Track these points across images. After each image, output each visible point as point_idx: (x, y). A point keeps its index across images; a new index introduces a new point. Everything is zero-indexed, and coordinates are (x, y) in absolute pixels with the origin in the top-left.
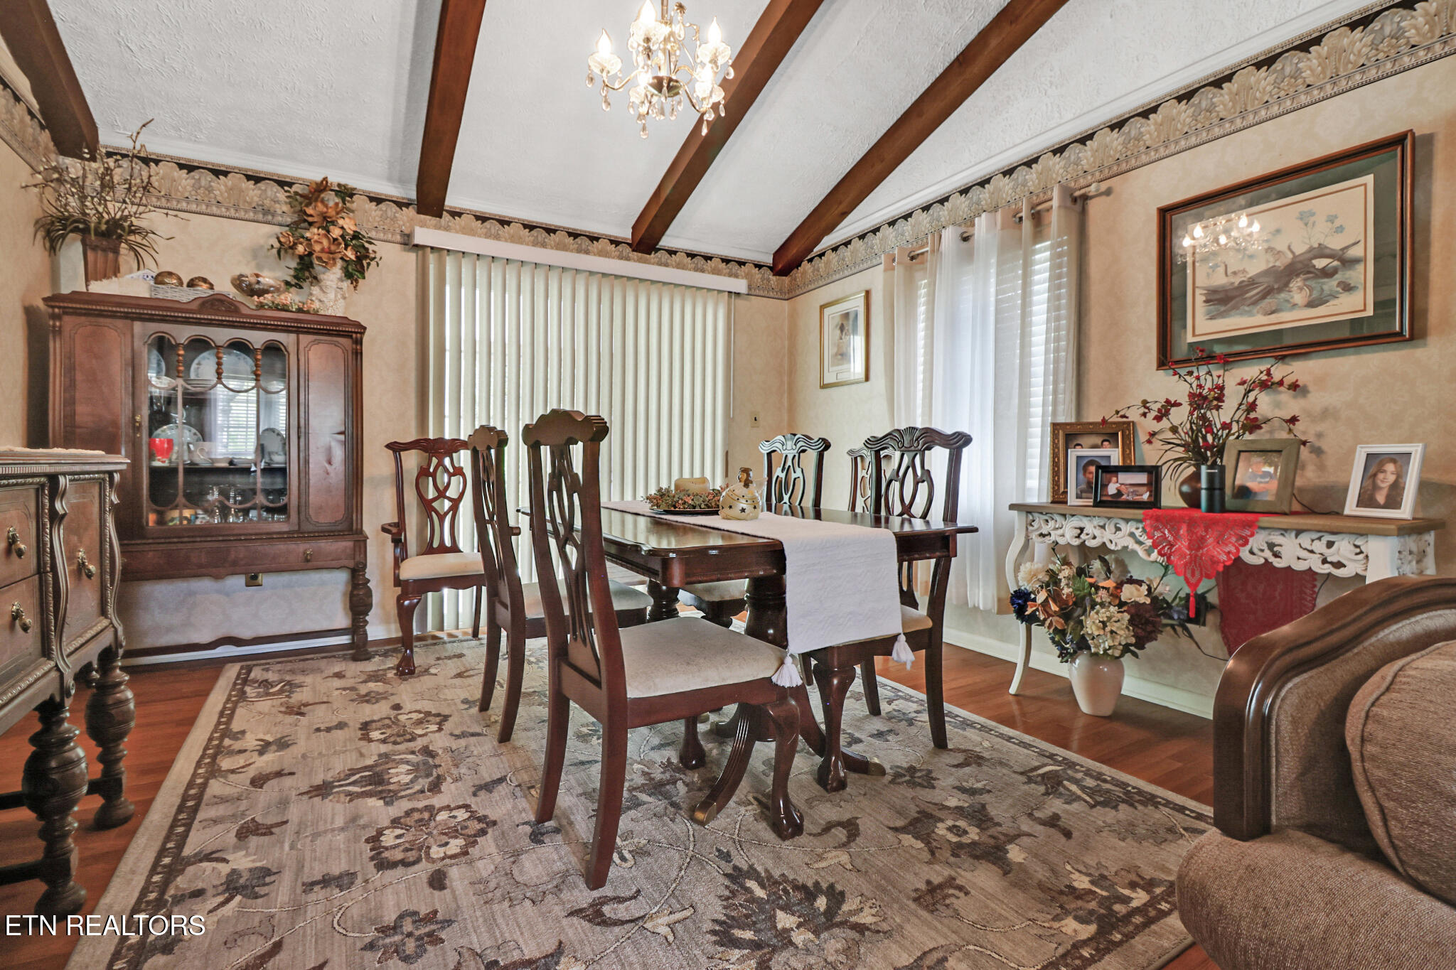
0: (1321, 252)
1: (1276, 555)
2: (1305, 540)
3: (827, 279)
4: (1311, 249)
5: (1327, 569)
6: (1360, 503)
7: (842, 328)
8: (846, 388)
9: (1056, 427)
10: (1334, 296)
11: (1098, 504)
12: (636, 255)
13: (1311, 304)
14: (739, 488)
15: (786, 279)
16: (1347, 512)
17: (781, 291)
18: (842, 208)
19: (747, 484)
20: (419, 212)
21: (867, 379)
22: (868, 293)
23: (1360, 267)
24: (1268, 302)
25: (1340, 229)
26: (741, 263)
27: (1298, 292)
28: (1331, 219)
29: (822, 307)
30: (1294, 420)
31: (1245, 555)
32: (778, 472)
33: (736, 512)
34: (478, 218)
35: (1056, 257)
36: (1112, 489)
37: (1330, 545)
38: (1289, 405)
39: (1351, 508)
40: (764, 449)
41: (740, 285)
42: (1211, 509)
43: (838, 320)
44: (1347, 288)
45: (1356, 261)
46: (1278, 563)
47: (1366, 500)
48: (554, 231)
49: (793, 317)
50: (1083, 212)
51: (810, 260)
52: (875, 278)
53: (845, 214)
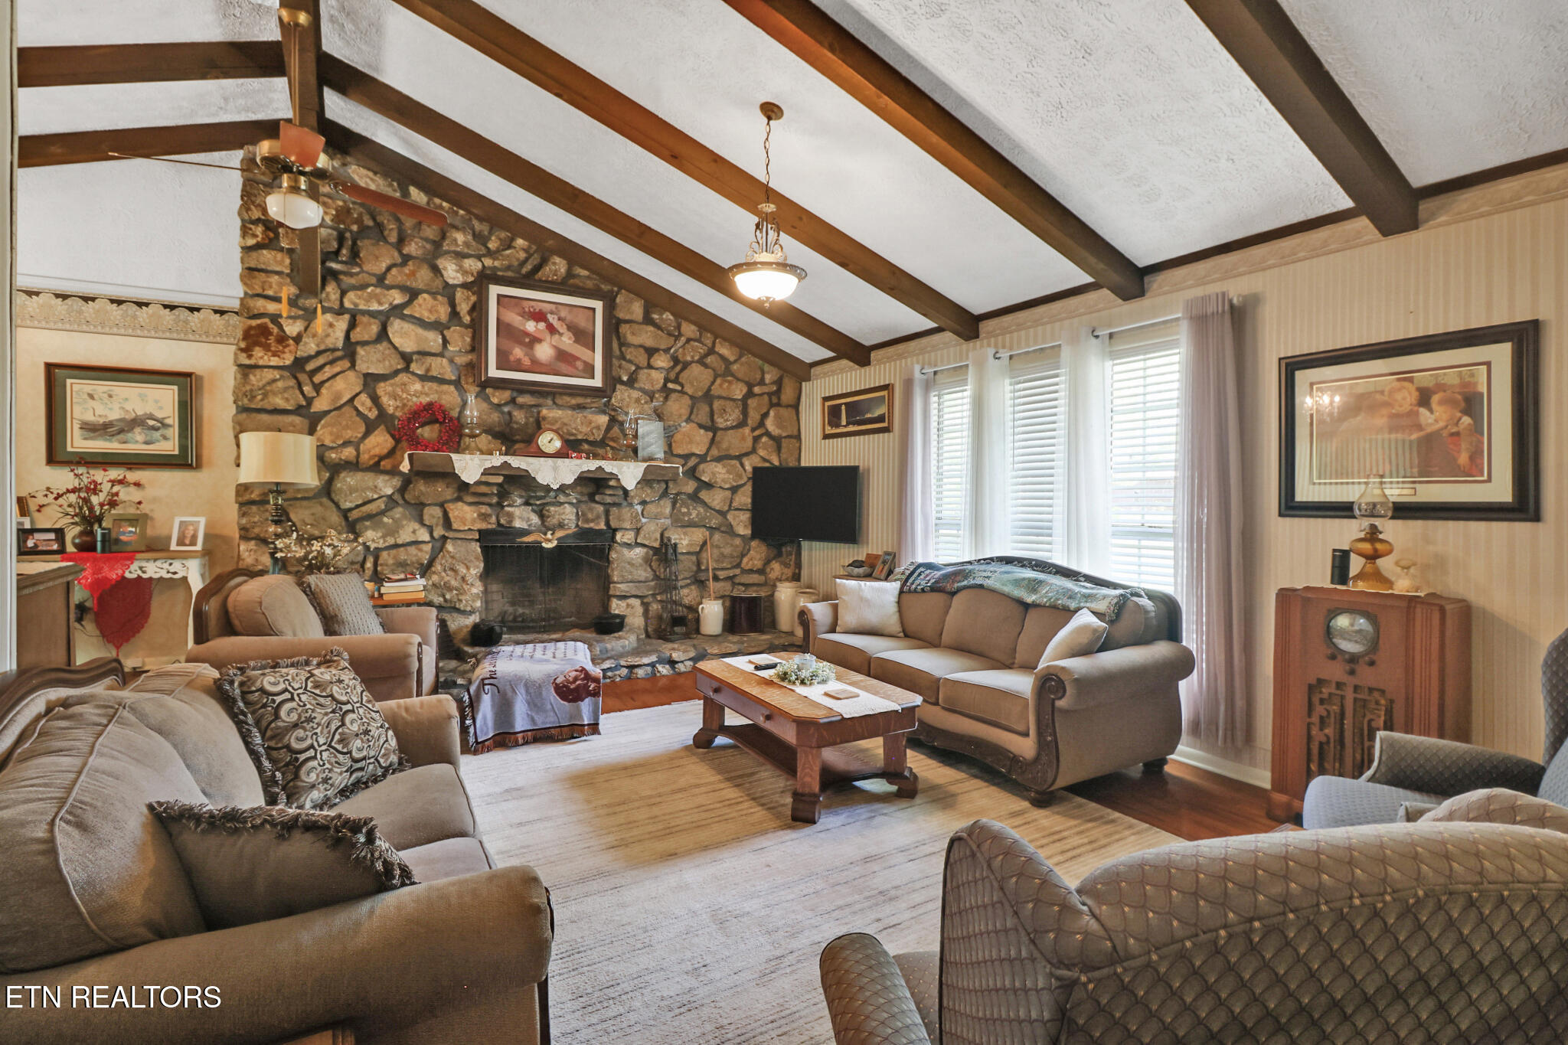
0: (152, 417)
1: (144, 572)
2: (159, 563)
4: (146, 414)
5: (170, 575)
6: (178, 545)
10: (158, 441)
13: (147, 443)
16: (172, 548)
23: (171, 429)
24: (121, 436)
25: (161, 408)
27: (138, 435)
28: (156, 401)
30: (140, 503)
31: (128, 575)
36: (30, 543)
37: (171, 564)
38: (134, 494)
39: (173, 547)
42: (103, 551)
44: (165, 438)
45: (169, 426)
46: (144, 576)
47: (180, 543)
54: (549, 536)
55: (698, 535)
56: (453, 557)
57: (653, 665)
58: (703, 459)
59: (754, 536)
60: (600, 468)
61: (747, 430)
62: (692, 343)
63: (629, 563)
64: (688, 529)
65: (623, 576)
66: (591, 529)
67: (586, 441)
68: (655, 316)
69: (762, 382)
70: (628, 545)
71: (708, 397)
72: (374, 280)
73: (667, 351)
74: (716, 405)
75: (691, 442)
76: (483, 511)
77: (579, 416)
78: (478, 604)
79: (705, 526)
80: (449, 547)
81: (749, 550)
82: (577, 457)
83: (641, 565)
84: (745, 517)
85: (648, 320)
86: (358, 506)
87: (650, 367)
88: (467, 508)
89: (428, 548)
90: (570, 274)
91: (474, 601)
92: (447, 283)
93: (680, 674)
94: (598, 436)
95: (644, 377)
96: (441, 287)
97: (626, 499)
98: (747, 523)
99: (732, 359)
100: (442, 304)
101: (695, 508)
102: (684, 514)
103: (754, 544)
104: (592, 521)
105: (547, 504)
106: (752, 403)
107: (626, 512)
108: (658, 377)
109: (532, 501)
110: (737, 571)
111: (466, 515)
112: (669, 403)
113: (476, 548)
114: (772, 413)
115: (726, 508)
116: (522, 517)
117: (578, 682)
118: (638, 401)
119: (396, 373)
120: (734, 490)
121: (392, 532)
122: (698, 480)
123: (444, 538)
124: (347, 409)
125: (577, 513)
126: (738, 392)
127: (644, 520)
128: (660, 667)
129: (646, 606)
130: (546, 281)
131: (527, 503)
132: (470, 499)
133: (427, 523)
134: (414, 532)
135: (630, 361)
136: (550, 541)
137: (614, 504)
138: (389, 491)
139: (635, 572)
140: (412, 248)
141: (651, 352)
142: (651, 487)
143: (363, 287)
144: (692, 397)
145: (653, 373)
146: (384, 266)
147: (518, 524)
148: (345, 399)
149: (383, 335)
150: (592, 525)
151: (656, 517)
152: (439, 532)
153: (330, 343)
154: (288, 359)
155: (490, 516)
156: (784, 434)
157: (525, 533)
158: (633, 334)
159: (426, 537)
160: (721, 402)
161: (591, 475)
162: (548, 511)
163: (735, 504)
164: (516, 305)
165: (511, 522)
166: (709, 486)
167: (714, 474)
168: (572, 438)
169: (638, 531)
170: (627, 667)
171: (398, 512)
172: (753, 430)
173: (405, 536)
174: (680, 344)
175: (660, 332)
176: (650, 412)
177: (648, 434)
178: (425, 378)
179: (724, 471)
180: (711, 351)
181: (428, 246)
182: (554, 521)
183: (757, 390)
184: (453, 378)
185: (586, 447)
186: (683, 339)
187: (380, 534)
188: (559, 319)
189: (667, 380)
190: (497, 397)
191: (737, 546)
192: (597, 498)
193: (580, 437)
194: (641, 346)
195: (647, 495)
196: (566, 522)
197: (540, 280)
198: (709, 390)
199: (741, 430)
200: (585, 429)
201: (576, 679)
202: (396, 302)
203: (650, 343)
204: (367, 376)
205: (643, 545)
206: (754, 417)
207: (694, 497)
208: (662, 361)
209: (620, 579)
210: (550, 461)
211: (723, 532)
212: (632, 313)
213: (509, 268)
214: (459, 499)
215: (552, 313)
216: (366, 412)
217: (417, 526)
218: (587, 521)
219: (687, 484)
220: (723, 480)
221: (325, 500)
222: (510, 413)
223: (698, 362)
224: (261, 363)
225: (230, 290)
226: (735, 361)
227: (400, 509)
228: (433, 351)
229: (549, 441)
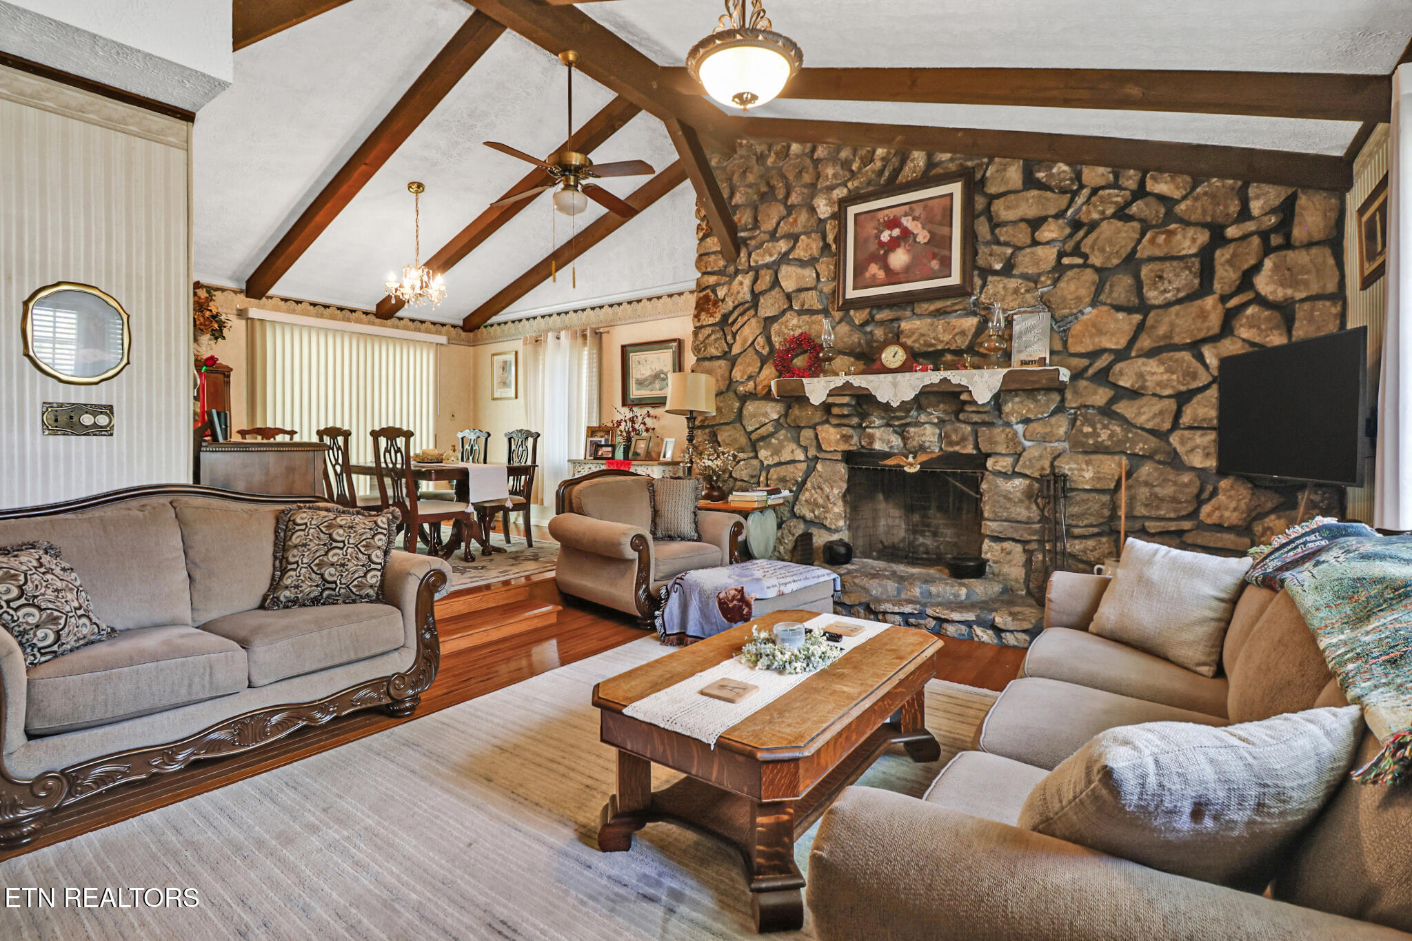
0: (663, 372)
3: (494, 339)
4: (660, 371)
6: (664, 457)
7: (503, 369)
8: (502, 401)
9: (588, 428)
10: (665, 388)
11: (595, 458)
12: (378, 321)
13: (660, 388)
14: (451, 452)
15: (471, 334)
17: (468, 341)
18: (503, 305)
19: (454, 451)
20: (247, 296)
21: (516, 397)
22: (516, 353)
24: (650, 386)
25: (664, 365)
26: (443, 325)
27: (656, 384)
28: (664, 361)
29: (493, 355)
30: (653, 429)
32: (467, 447)
33: (450, 461)
34: (282, 299)
35: (590, 354)
36: (600, 453)
39: (661, 458)
40: (460, 435)
41: (443, 339)
43: (501, 364)
48: (329, 307)
49: (476, 358)
50: (601, 338)
51: (486, 327)
52: (518, 345)
53: (504, 308)
54: (911, 459)
55: (1112, 466)
56: (820, 476)
57: (968, 624)
58: (1122, 355)
59: (1222, 472)
60: (945, 381)
61: (1209, 301)
62: (1101, 193)
63: (1005, 497)
64: (1093, 457)
65: (994, 512)
66: (957, 453)
67: (949, 351)
68: (1041, 175)
69: (1245, 214)
70: (1004, 475)
71: (1131, 262)
72: (767, 237)
73: (1059, 215)
74: (1145, 271)
75: (1100, 332)
76: (844, 432)
77: (940, 324)
78: (841, 523)
79: (1124, 453)
80: (819, 467)
81: (1214, 493)
82: (922, 370)
83: (1021, 501)
84: (1208, 439)
85: (1030, 182)
86: (757, 429)
87: (1035, 243)
88: (832, 430)
89: (803, 466)
90: (930, 164)
91: (837, 520)
92: (820, 219)
93: (1007, 647)
94: (962, 343)
95: (1027, 259)
96: (815, 225)
97: (1000, 417)
98: (1213, 450)
99: (1177, 195)
100: (813, 240)
101: (1105, 427)
102: (1087, 435)
103: (1224, 484)
104: (957, 443)
105: (908, 425)
106: (1222, 255)
107: (999, 433)
108: (1048, 255)
109: (891, 422)
110: (1187, 525)
111: (831, 436)
112: (1062, 284)
113: (842, 469)
114: (1268, 263)
115: (1167, 426)
116: (883, 439)
117: (735, 602)
118: (1016, 291)
119: (784, 312)
120: (1183, 398)
121: (776, 452)
122: (1115, 386)
123: (817, 458)
124: (751, 349)
125: (940, 435)
126: (1187, 243)
127: (1027, 444)
128: (978, 631)
129: (1029, 553)
130: (908, 182)
131: (888, 425)
132: (834, 421)
133: (803, 443)
134: (792, 452)
135: (1007, 244)
136: (911, 465)
137: (984, 423)
138: (775, 417)
139: (1013, 509)
140: (794, 199)
141: (1036, 224)
142: (1036, 401)
143: (760, 246)
144: (1098, 270)
145: (1039, 250)
146: (774, 221)
147: (878, 446)
148: (750, 342)
149: (776, 283)
150: (957, 448)
151: (1044, 439)
152: (812, 452)
153: (740, 298)
154: (718, 317)
155: (851, 437)
156: (1299, 295)
157: (887, 455)
158: (1008, 208)
159: (802, 457)
160: (1156, 266)
161: (935, 389)
162: (907, 432)
163: (1186, 419)
164: (872, 219)
165: (871, 443)
166: (1134, 394)
167: (1141, 376)
168: (931, 349)
169: (1018, 456)
170: (935, 618)
171: (782, 434)
172: (1224, 299)
173: (785, 456)
174: (1080, 200)
175: (1049, 194)
176: (1033, 302)
177: (1028, 331)
178: (801, 312)
179: (1161, 369)
180: (1140, 193)
181: (806, 191)
182: (913, 443)
183: (1231, 232)
184: (820, 307)
185: (949, 357)
186: (1086, 192)
187: (769, 453)
188: (914, 219)
189: (1061, 255)
190: (859, 316)
191: (1186, 485)
192: (961, 416)
193: (940, 347)
194: (1023, 220)
195: (1029, 410)
196: (927, 444)
197: (901, 183)
198: (1134, 251)
199: (1199, 302)
200: (947, 338)
201: (733, 598)
202: (783, 250)
203: (1032, 212)
204: (766, 319)
205: (1024, 476)
206: (1225, 276)
207: (1107, 411)
208: (1050, 232)
209: (991, 516)
210: (889, 377)
211: (1159, 462)
212: (1007, 183)
213: (869, 183)
214: (827, 422)
215: (906, 215)
216: (760, 350)
217: (794, 446)
218: (951, 444)
219: (1095, 393)
220: (1159, 384)
221: (738, 425)
222: (871, 332)
223: (1114, 216)
224: (705, 323)
225: (689, 277)
226: (1184, 198)
227: (783, 432)
228: (809, 286)
229: (893, 356)
